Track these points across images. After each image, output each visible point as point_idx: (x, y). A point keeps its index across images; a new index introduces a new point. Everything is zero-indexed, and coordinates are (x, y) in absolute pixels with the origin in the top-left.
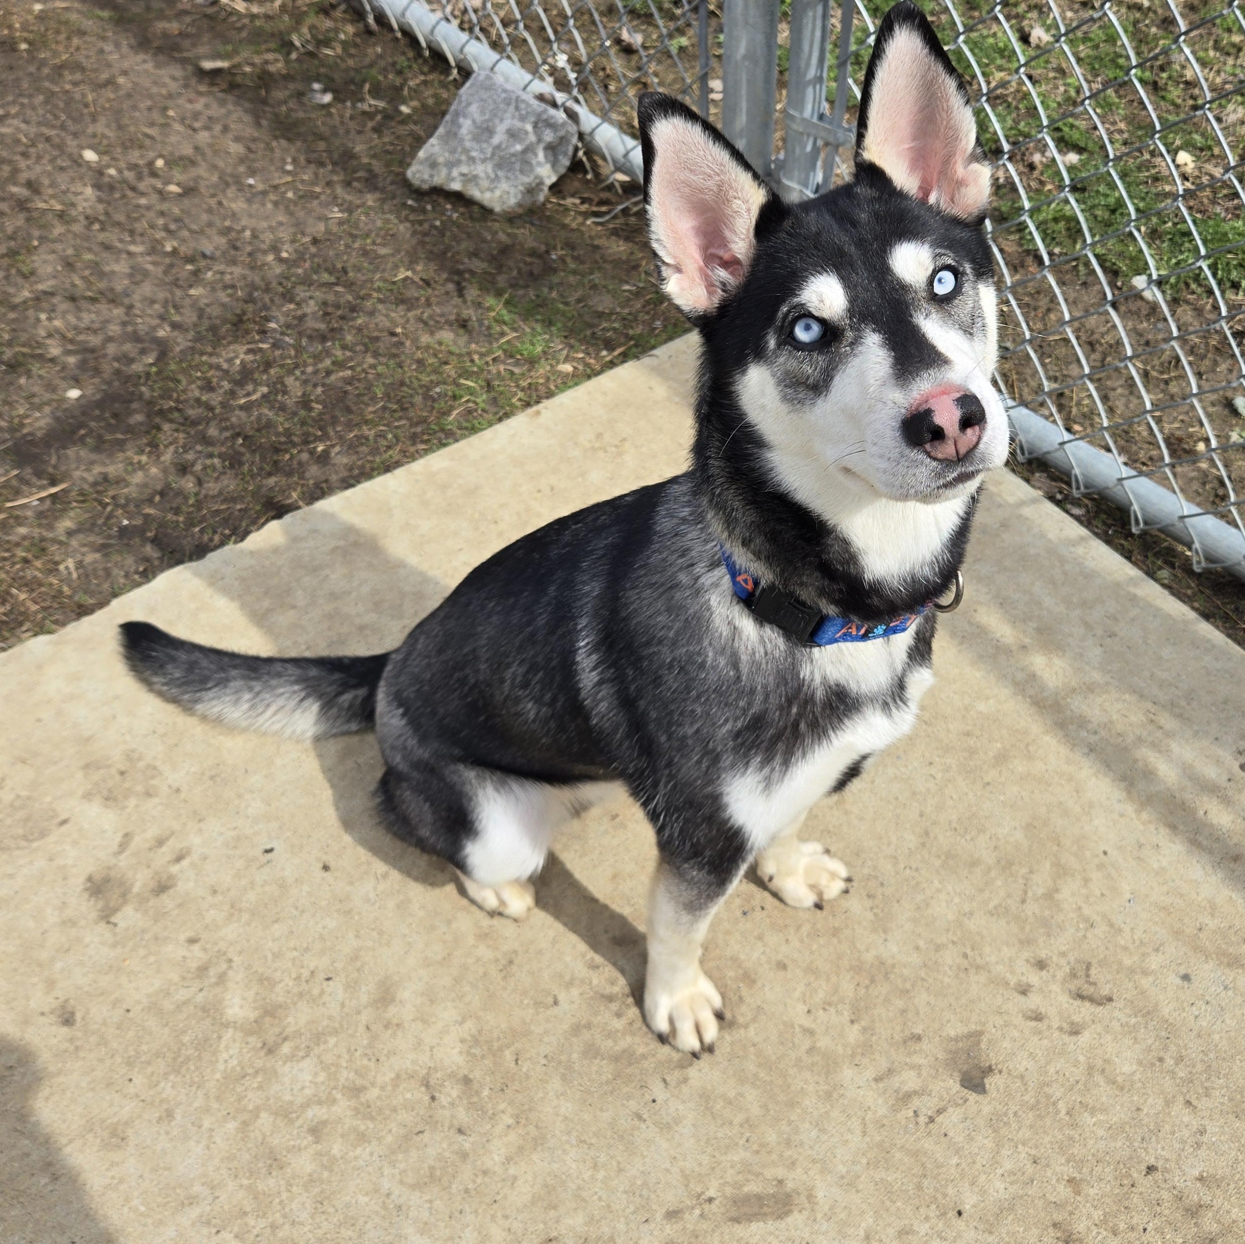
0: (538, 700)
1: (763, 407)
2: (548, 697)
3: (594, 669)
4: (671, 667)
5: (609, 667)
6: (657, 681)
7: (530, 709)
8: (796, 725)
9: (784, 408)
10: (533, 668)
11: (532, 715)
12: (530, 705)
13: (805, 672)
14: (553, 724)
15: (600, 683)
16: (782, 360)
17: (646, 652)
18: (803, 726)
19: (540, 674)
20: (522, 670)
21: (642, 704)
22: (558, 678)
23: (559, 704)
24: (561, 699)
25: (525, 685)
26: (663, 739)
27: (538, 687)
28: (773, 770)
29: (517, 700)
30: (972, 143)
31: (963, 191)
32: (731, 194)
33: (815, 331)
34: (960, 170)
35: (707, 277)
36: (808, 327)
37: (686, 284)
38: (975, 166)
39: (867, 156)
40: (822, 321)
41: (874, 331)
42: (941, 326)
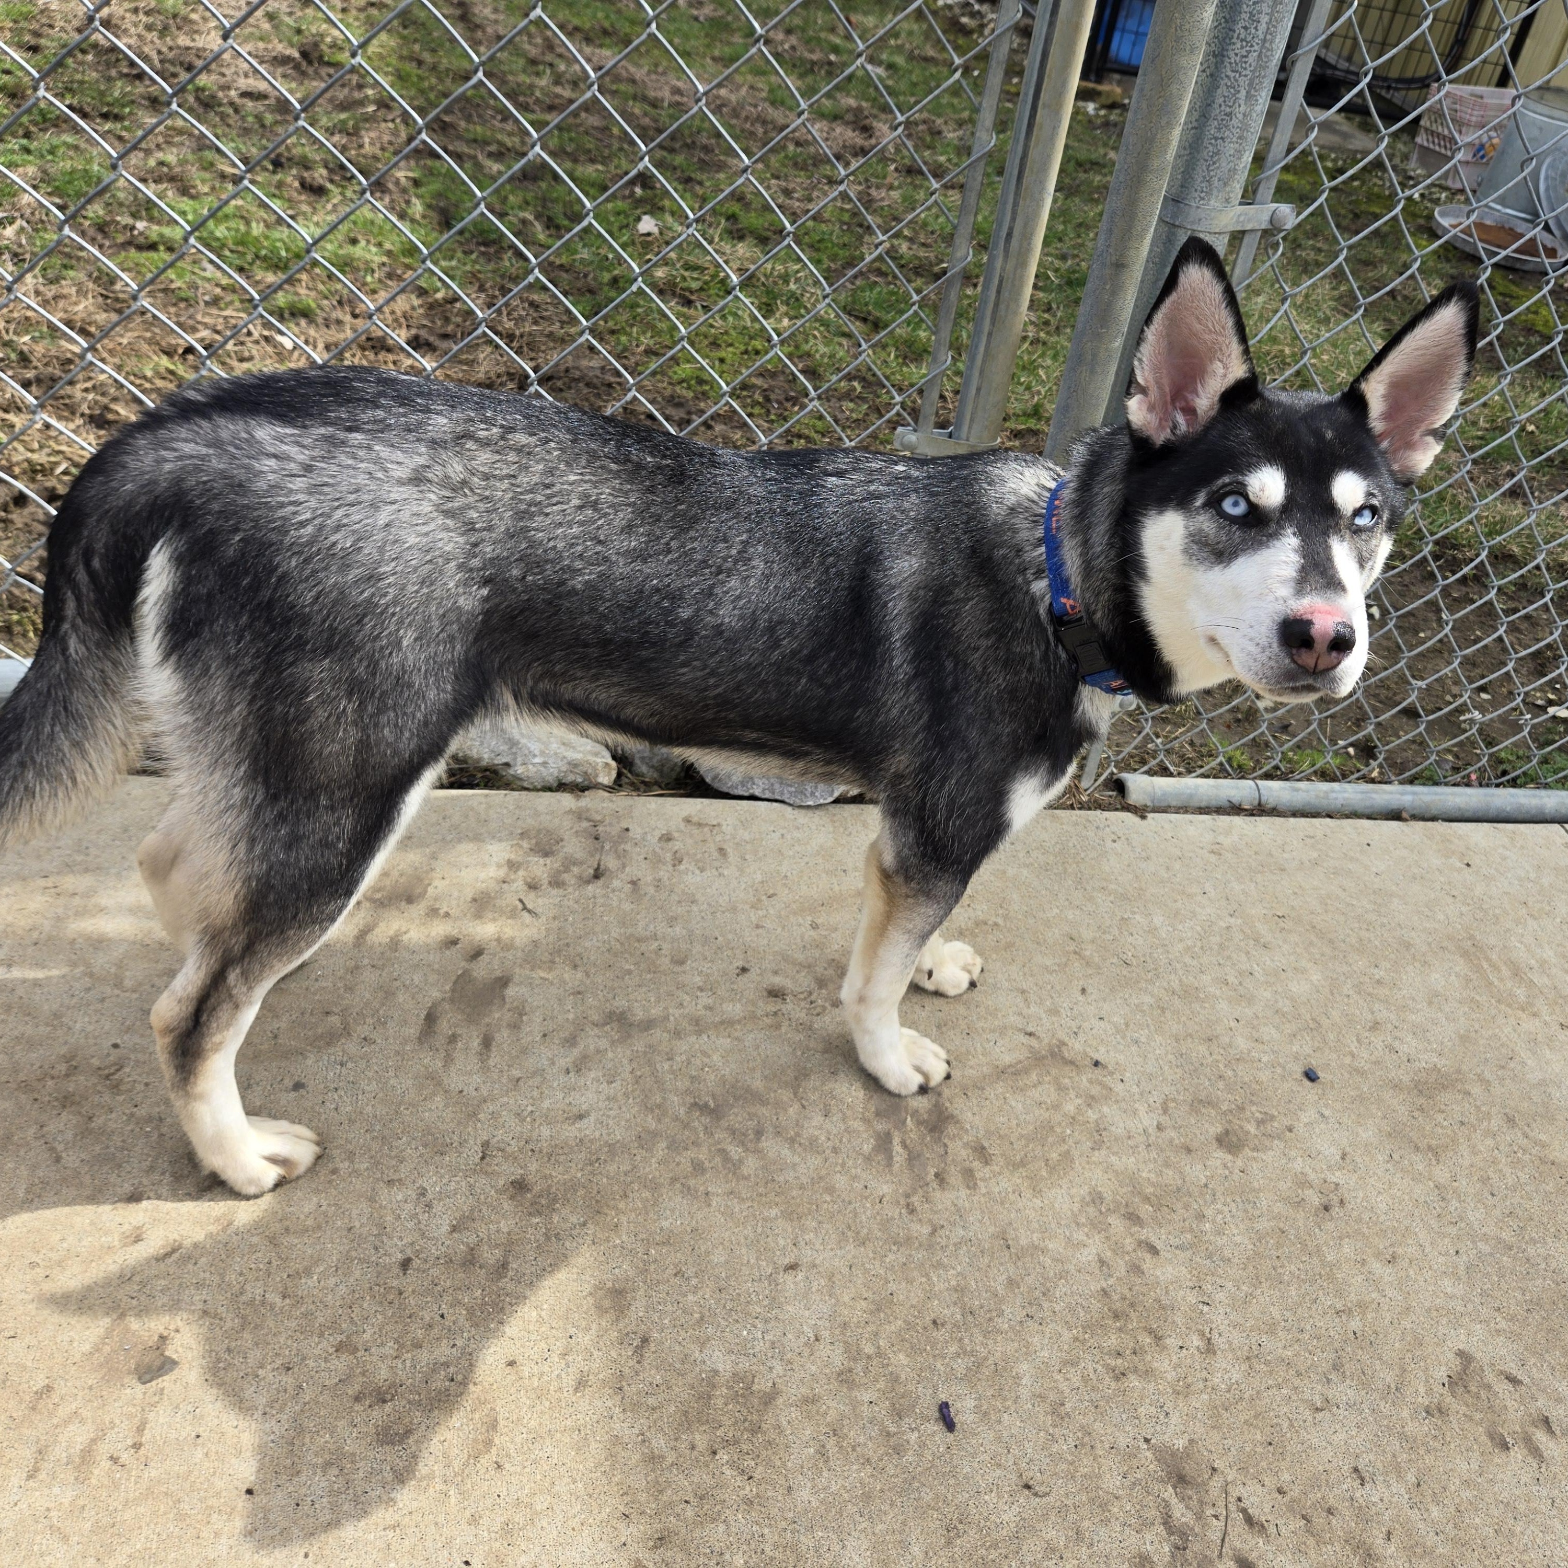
9: (1180, 558)
16: (1201, 518)
30: (1443, 422)
31: (1408, 453)
32: (1218, 354)
33: (1240, 510)
34: (1417, 436)
35: (1166, 412)
36: (1236, 504)
37: (1145, 407)
38: (1430, 439)
39: (1363, 386)
40: (1252, 504)
41: (1295, 533)
42: (1347, 554)
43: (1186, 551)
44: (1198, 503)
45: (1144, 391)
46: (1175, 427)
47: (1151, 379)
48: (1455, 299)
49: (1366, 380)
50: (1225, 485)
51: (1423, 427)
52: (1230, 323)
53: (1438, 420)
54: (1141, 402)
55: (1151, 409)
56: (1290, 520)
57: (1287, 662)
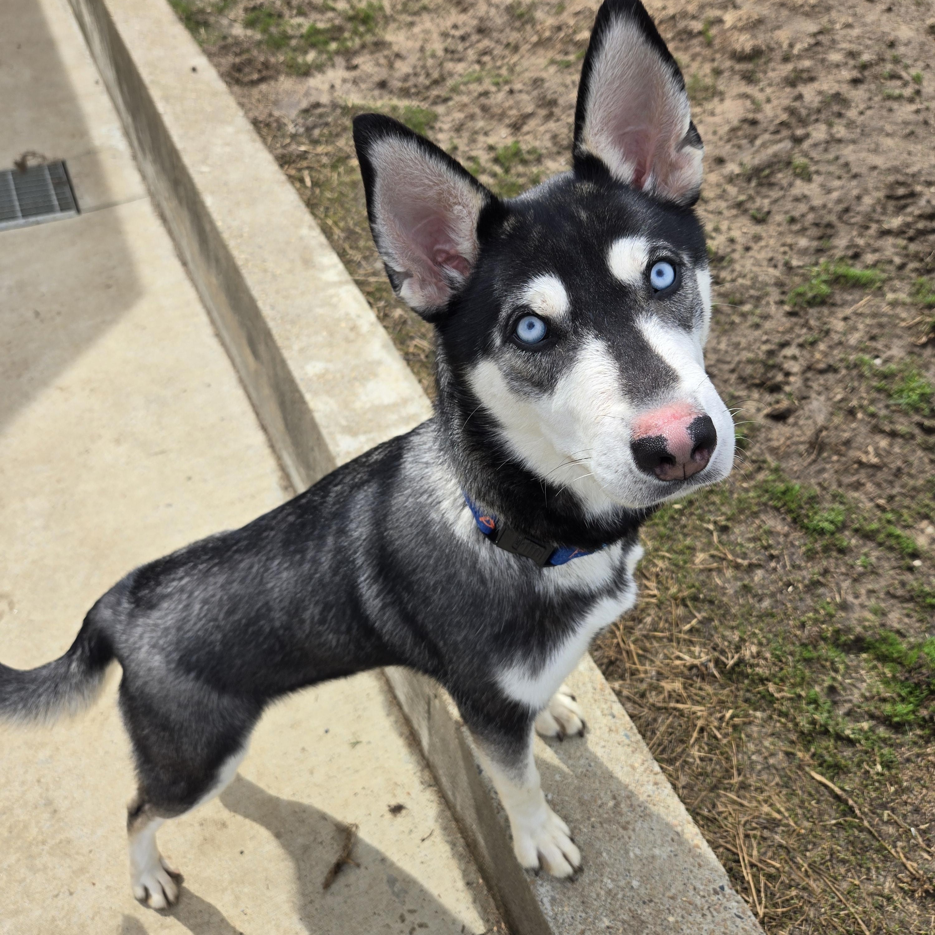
0: (337, 631)
1: (494, 396)
2: (343, 628)
3: (377, 596)
4: (435, 589)
5: (388, 593)
6: (426, 601)
7: (331, 638)
8: (541, 624)
9: (511, 397)
10: (327, 607)
11: (334, 643)
12: (331, 636)
13: (539, 587)
14: (352, 647)
15: (383, 608)
16: (507, 356)
17: (414, 578)
18: (548, 624)
19: (334, 610)
20: (317, 611)
21: (420, 618)
22: (348, 612)
23: (354, 632)
24: (355, 626)
25: (322, 621)
26: (441, 644)
27: (334, 621)
28: (534, 659)
29: (319, 634)
30: (687, 127)
31: (677, 174)
32: (452, 200)
33: (538, 330)
34: (673, 154)
35: (436, 274)
36: (531, 326)
37: (417, 287)
38: (688, 149)
39: (584, 147)
40: (545, 320)
41: (596, 337)
42: (662, 327)
43: (513, 390)
44: (498, 342)
45: (407, 275)
46: (451, 281)
47: (408, 263)
48: (613, 19)
49: (582, 141)
50: (509, 316)
51: (673, 144)
52: (443, 167)
53: (681, 129)
54: (411, 285)
55: (423, 283)
56: (585, 325)
57: (656, 482)
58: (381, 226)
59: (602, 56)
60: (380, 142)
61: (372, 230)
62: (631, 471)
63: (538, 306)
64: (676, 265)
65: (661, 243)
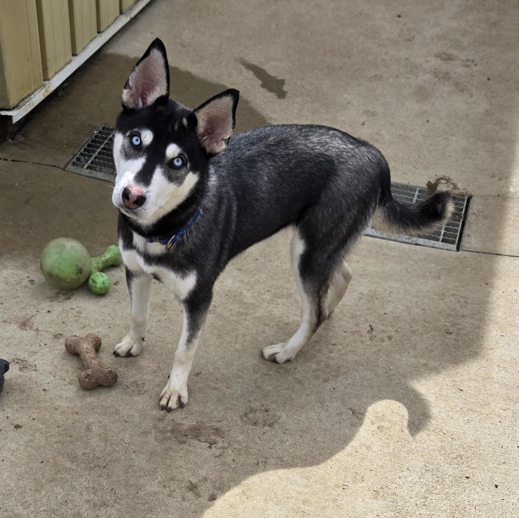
16: (126, 140)
31: (216, 144)
32: (159, 84)
33: (138, 143)
36: (137, 140)
37: (130, 94)
38: (223, 142)
39: (196, 113)
40: (141, 142)
41: (146, 158)
42: (162, 173)
43: (120, 151)
44: (128, 134)
45: (130, 88)
46: (137, 104)
49: (198, 112)
50: (135, 132)
51: (221, 137)
53: (226, 136)
54: (128, 92)
55: (132, 95)
56: (147, 153)
57: (122, 201)
58: (137, 69)
59: (219, 100)
60: (157, 50)
61: (135, 67)
62: (119, 195)
63: (143, 136)
64: (184, 164)
65: (186, 156)
